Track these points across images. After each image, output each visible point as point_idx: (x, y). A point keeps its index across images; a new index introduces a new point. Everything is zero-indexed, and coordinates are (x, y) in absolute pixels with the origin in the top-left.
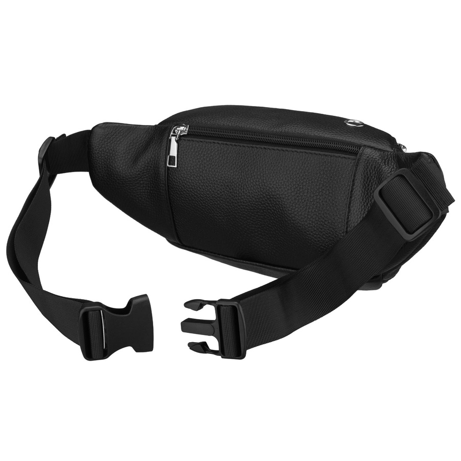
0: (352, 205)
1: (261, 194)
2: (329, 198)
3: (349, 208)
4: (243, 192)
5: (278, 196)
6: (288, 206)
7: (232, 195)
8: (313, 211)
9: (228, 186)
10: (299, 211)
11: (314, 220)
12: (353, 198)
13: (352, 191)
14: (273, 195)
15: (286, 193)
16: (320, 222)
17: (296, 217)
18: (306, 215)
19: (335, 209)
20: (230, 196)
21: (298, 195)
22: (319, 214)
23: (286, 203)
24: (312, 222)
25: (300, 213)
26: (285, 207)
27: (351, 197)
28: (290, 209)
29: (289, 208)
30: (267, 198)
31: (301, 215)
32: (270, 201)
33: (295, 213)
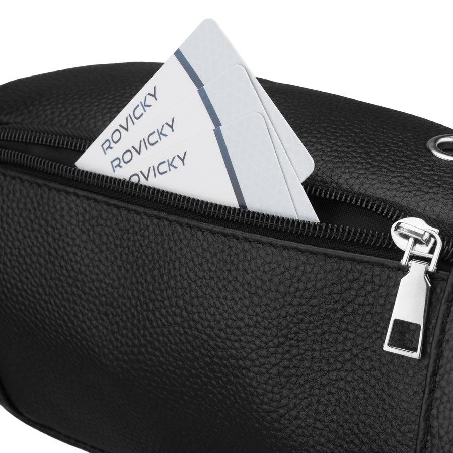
0: (434, 412)
1: (188, 351)
2: (373, 381)
3: (427, 419)
4: (144, 336)
5: (233, 361)
6: (261, 391)
7: (117, 339)
8: (329, 412)
9: (106, 314)
10: (291, 405)
11: (331, 436)
12: (438, 394)
13: (435, 374)
14: (221, 358)
15: (254, 356)
16: (347, 443)
17: (283, 421)
18: (311, 421)
19: (390, 416)
20: (111, 342)
21: (286, 363)
22: (346, 421)
23: (255, 384)
24: (328, 441)
25: (294, 413)
26: (252, 394)
27: (432, 391)
28: (266, 400)
29: (264, 395)
30: (205, 362)
31: (297, 418)
32: (212, 371)
33: (281, 411)
